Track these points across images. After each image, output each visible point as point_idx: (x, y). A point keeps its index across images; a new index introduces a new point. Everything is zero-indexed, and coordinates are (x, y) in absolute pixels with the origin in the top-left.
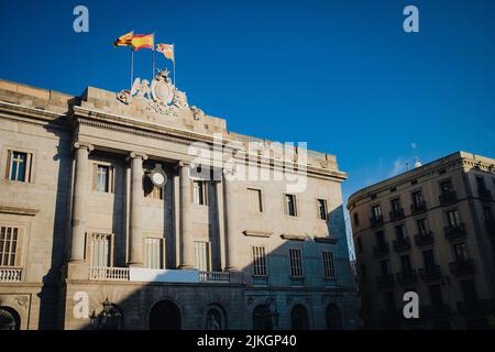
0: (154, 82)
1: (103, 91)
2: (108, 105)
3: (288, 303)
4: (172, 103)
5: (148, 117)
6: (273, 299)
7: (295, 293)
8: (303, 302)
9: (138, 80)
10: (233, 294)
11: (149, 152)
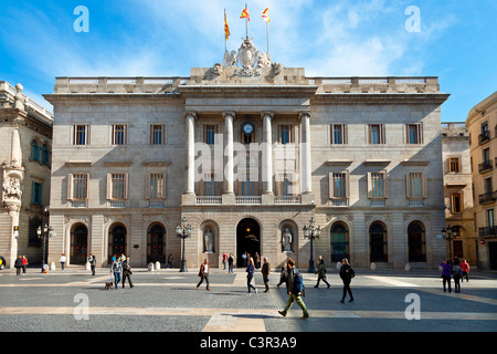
2: (205, 79)
3: (366, 220)
8: (383, 219)
11: (237, 109)
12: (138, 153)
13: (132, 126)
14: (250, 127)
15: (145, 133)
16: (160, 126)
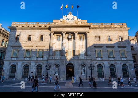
0: (68, 15)
1: (56, 20)
2: (57, 23)
3: (108, 64)
4: (73, 19)
5: (66, 23)
6: (103, 63)
7: (111, 61)
8: (114, 64)
9: (64, 16)
10: (88, 62)
11: (67, 31)
12: (35, 43)
13: (34, 36)
14: (71, 36)
15: (38, 38)
16: (43, 36)
